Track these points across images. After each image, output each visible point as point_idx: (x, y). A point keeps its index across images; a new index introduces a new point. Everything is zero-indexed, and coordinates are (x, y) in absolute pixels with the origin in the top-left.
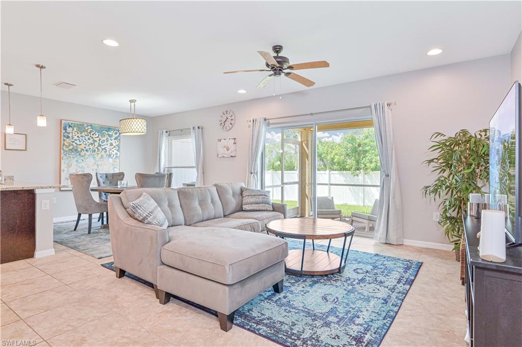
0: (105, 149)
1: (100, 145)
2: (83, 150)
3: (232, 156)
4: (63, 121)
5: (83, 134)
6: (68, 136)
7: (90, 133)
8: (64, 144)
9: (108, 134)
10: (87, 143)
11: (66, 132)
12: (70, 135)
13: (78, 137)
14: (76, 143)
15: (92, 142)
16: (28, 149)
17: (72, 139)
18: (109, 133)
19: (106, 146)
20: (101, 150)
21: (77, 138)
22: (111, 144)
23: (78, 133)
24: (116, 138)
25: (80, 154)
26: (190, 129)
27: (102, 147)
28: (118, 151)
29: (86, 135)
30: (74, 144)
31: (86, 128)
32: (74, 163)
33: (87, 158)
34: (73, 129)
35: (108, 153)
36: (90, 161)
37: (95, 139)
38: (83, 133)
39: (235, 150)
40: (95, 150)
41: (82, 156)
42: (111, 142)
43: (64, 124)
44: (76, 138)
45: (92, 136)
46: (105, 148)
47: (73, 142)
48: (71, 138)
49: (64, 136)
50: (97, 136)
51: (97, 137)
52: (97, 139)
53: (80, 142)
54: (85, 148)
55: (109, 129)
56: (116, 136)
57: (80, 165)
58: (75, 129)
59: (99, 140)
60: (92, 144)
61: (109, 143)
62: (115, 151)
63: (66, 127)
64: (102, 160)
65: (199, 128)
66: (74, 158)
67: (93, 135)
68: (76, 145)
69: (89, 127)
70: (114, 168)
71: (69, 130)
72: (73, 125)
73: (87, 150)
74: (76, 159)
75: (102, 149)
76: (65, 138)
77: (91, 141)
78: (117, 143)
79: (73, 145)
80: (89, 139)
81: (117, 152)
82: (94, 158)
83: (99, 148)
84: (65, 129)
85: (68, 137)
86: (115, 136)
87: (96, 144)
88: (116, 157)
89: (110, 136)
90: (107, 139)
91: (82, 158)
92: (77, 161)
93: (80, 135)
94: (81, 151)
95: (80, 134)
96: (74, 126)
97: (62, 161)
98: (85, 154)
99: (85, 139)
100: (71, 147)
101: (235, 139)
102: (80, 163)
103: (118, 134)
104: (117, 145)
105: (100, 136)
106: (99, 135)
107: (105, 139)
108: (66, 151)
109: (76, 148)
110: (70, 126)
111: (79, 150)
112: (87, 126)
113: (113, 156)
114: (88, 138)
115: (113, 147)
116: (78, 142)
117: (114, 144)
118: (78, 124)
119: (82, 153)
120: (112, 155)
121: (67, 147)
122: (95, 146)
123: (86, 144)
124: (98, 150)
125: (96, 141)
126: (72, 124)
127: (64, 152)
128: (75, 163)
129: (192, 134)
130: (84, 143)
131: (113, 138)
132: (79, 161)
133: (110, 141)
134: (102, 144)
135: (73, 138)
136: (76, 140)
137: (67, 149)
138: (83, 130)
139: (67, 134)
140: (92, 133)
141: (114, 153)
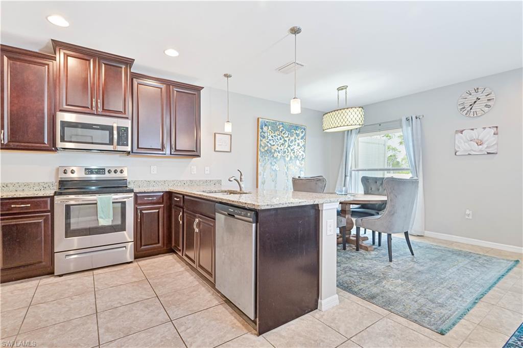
0: (293, 149)
1: (289, 146)
2: (276, 151)
3: (488, 153)
4: (260, 119)
7: (281, 132)
8: (261, 145)
9: (296, 133)
10: (279, 143)
11: (262, 131)
12: (266, 135)
15: (283, 143)
16: (232, 151)
18: (296, 131)
19: (294, 147)
20: (290, 151)
21: (272, 138)
22: (298, 145)
23: (272, 132)
24: (302, 138)
25: (273, 156)
26: (401, 120)
27: (291, 148)
28: (304, 151)
29: (278, 134)
30: (269, 144)
31: (279, 127)
33: (279, 160)
34: (268, 129)
36: (282, 163)
37: (286, 139)
38: (276, 133)
39: (497, 144)
40: (285, 151)
41: (275, 158)
43: (261, 122)
44: (270, 137)
45: (283, 135)
47: (268, 142)
48: (266, 138)
49: (261, 136)
50: (287, 135)
51: (287, 137)
53: (273, 142)
54: (277, 149)
55: (297, 127)
56: (303, 135)
57: (274, 168)
58: (270, 127)
59: (289, 140)
60: (283, 144)
61: (296, 143)
62: (302, 153)
63: (262, 126)
64: (290, 162)
65: (416, 118)
67: (284, 134)
68: (270, 146)
69: (281, 126)
70: (301, 171)
71: (265, 129)
72: (267, 124)
73: (279, 152)
74: (270, 161)
76: (261, 138)
78: (303, 143)
79: (267, 145)
80: (281, 139)
82: (285, 160)
83: (288, 148)
84: (262, 128)
85: (264, 137)
86: (301, 135)
87: (287, 144)
88: (303, 159)
89: (298, 135)
90: (295, 138)
91: (275, 160)
92: (271, 163)
93: (273, 135)
94: (274, 153)
95: (274, 133)
96: (269, 125)
97: (259, 163)
98: (277, 155)
99: (277, 139)
100: (266, 148)
101: (497, 127)
102: (273, 165)
103: (304, 133)
104: (303, 145)
105: (289, 136)
106: (289, 134)
107: (293, 138)
108: (263, 152)
109: (270, 149)
110: (265, 125)
111: (273, 151)
112: (279, 125)
114: (280, 138)
115: (300, 147)
116: (271, 142)
117: (301, 145)
118: (272, 122)
119: (275, 155)
120: (299, 157)
121: (263, 148)
122: (285, 146)
123: (278, 145)
124: (288, 150)
125: (286, 141)
126: (267, 122)
127: (260, 154)
128: (270, 165)
129: (404, 127)
130: (277, 143)
131: (300, 137)
132: (273, 163)
133: (298, 141)
134: (291, 145)
135: (268, 138)
136: (270, 140)
137: (263, 150)
138: (276, 129)
139: (263, 134)
140: (283, 132)
141: (300, 154)
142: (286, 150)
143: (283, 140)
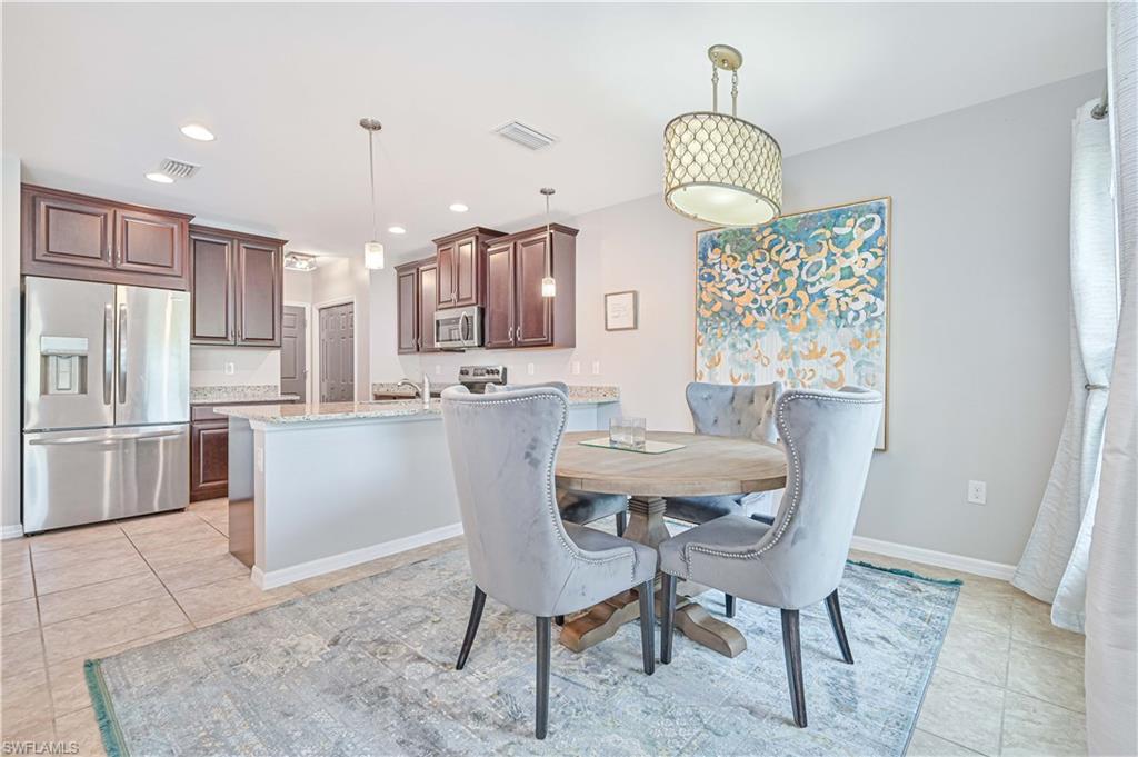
0: (821, 293)
1: (802, 285)
2: (750, 310)
4: (700, 235)
5: (750, 260)
6: (709, 274)
7: (769, 250)
8: (701, 301)
9: (835, 237)
10: (760, 284)
11: (706, 264)
12: (716, 271)
13: (736, 271)
14: (729, 292)
15: (777, 279)
16: (640, 325)
17: (721, 281)
18: (836, 230)
19: (826, 283)
20: (806, 301)
21: (734, 276)
22: (848, 273)
23: (735, 259)
24: (866, 245)
25: (740, 324)
27: (811, 290)
28: (877, 293)
29: (758, 261)
30: (725, 294)
31: (759, 238)
32: (726, 354)
33: (761, 335)
34: (724, 252)
35: (833, 305)
36: (771, 343)
37: (786, 266)
38: (750, 256)
40: (786, 304)
41: (747, 330)
42: (847, 263)
43: (702, 242)
44: (730, 275)
45: (775, 258)
46: (822, 291)
47: (721, 289)
48: (717, 279)
49: (702, 278)
50: (793, 252)
51: (793, 259)
52: (793, 266)
53: (741, 285)
54: (755, 301)
55: (837, 215)
56: (869, 233)
57: (741, 357)
58: (728, 249)
59: (800, 267)
60: (775, 285)
61: (836, 270)
62: (865, 298)
63: (705, 250)
64: (808, 335)
66: (726, 336)
67: (779, 252)
68: (729, 298)
69: (768, 232)
71: (713, 256)
72: (722, 240)
73: (760, 310)
74: (729, 340)
75: (811, 296)
76: (703, 283)
77: (772, 276)
78: (872, 263)
79: (721, 298)
80: (767, 271)
81: (872, 299)
82: (783, 332)
83: (799, 294)
84: (704, 257)
85: (711, 278)
86: (861, 236)
87: (791, 283)
88: (870, 321)
89: (844, 241)
90: (831, 254)
91: (746, 336)
92: (734, 346)
93: (739, 265)
94: (744, 314)
95: (741, 261)
96: (726, 242)
97: (699, 348)
98: (756, 322)
99: (755, 274)
100: (717, 307)
102: (740, 351)
103: (876, 227)
104: (870, 273)
105: (802, 254)
106: (799, 248)
107: (821, 257)
108: (705, 320)
109: (728, 308)
110: (715, 245)
111: (739, 310)
112: (762, 229)
113: (856, 319)
114: (764, 269)
115: (854, 281)
116: (735, 288)
117: (859, 271)
118: (736, 232)
119: (748, 322)
120: (851, 315)
121: (709, 307)
122: (784, 290)
123: (757, 291)
124: (797, 300)
125: (788, 272)
126: (719, 236)
127: (701, 323)
128: (729, 352)
130: (753, 287)
131: (854, 246)
132: (739, 346)
133: (842, 263)
134: (810, 280)
135: (722, 277)
136: (730, 282)
137: (708, 314)
138: (750, 243)
139: (709, 270)
140: (777, 248)
141: (859, 306)
142: (790, 301)
143: (774, 271)
